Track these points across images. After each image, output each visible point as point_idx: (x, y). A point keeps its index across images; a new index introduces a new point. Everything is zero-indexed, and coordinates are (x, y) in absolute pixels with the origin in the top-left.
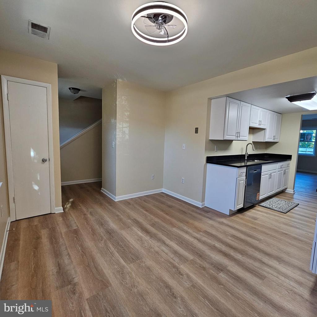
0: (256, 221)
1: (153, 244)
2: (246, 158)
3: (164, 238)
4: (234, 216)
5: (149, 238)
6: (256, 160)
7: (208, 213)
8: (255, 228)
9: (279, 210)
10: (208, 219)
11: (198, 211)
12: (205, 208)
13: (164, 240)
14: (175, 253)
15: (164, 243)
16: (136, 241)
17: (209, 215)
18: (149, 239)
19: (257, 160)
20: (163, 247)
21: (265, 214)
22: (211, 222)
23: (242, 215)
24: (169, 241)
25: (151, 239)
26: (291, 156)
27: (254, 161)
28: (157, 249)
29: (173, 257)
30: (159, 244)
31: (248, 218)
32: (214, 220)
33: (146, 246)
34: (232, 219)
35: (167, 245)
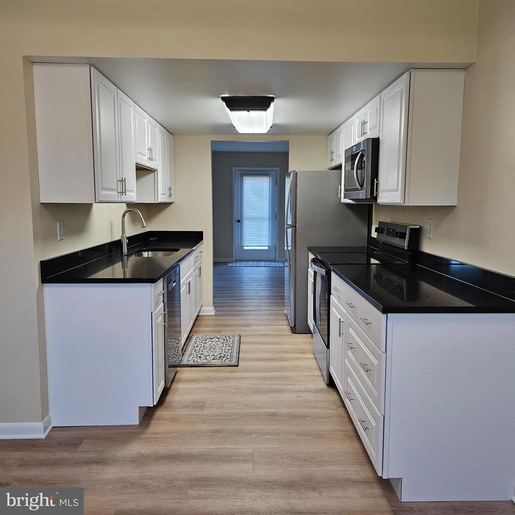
0: (206, 412)
2: (125, 250)
4: (153, 422)
6: (145, 251)
7: (82, 447)
8: (219, 431)
9: (223, 363)
10: (95, 468)
11: (42, 455)
12: (57, 434)
17: (86, 451)
19: (148, 251)
21: (208, 385)
22: (111, 473)
23: (166, 407)
26: (202, 232)
27: (142, 255)
31: (186, 412)
32: (114, 461)
34: (156, 433)
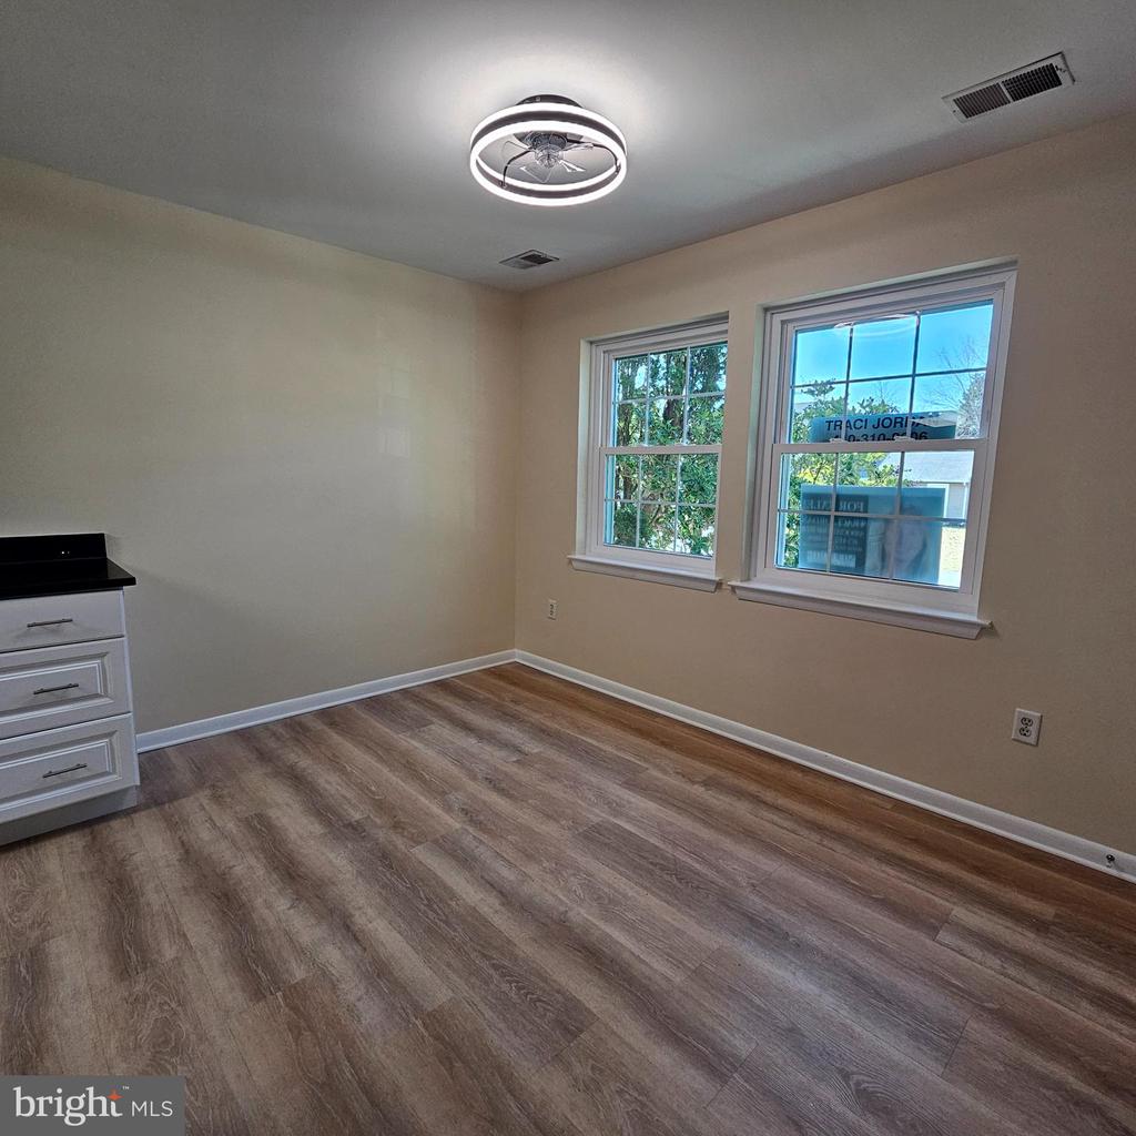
1: (550, 888)
3: (502, 921)
5: (570, 914)
13: (503, 909)
14: (465, 861)
15: (506, 896)
16: (620, 893)
18: (571, 909)
20: (512, 878)
24: (485, 910)
25: (562, 909)
28: (532, 869)
29: (477, 847)
30: (527, 889)
33: (572, 879)
35: (493, 886)
